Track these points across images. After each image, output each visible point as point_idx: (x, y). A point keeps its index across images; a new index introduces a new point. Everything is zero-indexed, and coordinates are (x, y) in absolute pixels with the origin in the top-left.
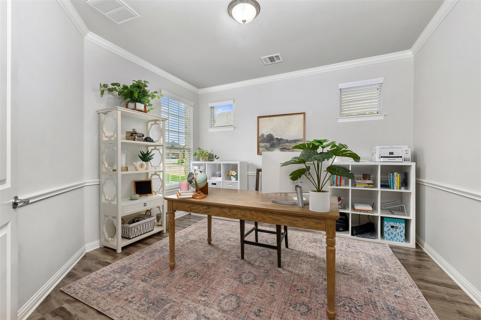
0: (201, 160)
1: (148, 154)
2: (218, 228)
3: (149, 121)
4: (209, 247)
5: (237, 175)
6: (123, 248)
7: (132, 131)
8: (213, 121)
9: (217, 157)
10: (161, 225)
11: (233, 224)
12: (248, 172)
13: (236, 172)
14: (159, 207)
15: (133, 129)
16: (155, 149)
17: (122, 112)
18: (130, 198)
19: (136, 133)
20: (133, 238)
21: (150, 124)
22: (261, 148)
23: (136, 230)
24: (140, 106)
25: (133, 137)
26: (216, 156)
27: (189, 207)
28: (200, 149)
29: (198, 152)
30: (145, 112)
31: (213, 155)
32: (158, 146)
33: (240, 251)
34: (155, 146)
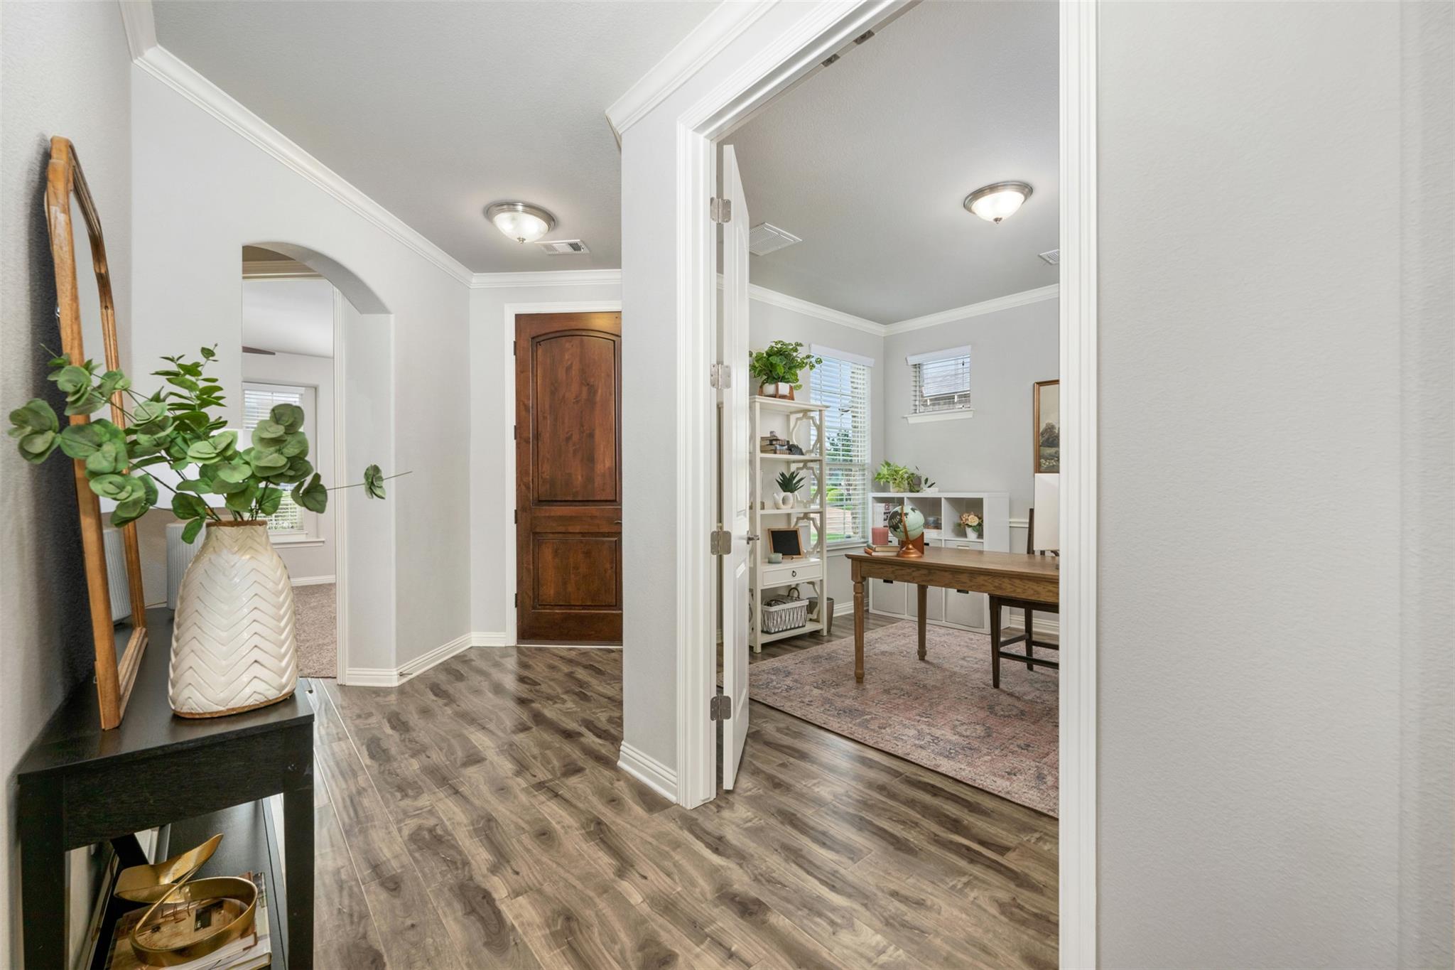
0: (891, 490)
1: (793, 476)
2: (938, 639)
3: (791, 413)
4: (923, 665)
5: (980, 525)
6: (764, 646)
7: (769, 435)
8: (918, 398)
9: (929, 483)
10: (817, 621)
11: (973, 637)
12: (1011, 520)
13: (979, 518)
14: (812, 583)
15: (771, 432)
16: (805, 466)
17: (761, 403)
18: (767, 560)
19: (777, 440)
20: (775, 633)
21: (793, 418)
22: (1046, 459)
23: (779, 620)
24: (784, 388)
25: (773, 447)
26: (927, 480)
27: (893, 572)
28: (888, 464)
29: (885, 471)
30: (792, 398)
31: (919, 478)
32: (812, 461)
33: (991, 676)
34: (806, 462)
